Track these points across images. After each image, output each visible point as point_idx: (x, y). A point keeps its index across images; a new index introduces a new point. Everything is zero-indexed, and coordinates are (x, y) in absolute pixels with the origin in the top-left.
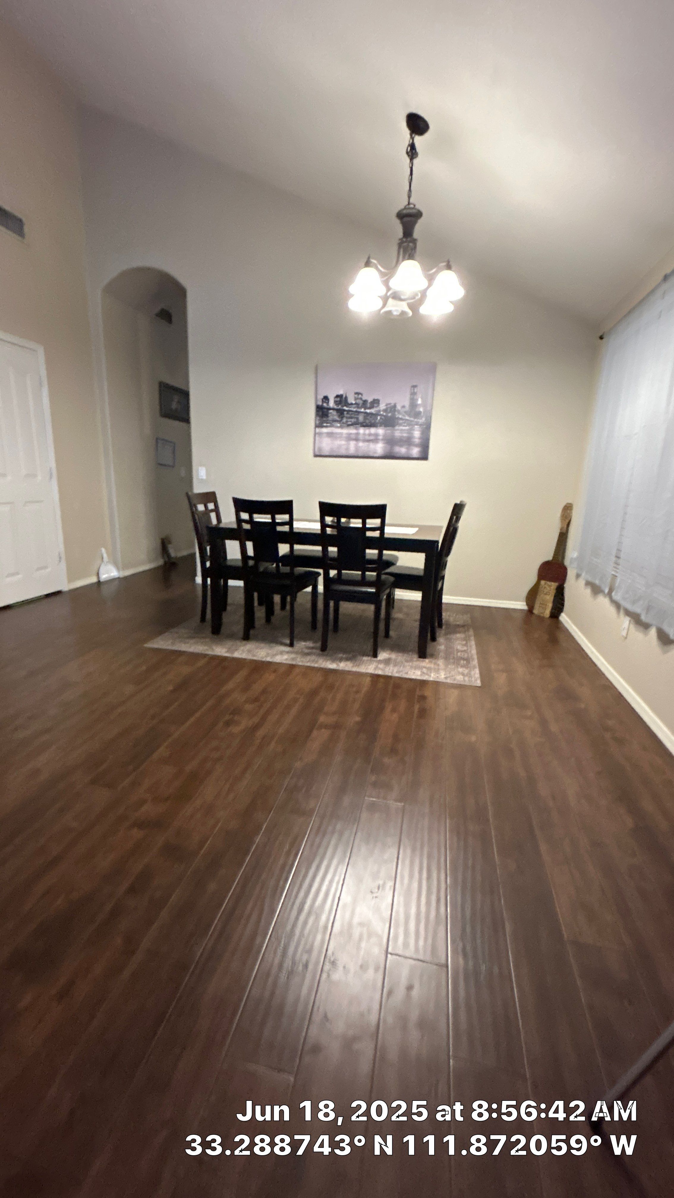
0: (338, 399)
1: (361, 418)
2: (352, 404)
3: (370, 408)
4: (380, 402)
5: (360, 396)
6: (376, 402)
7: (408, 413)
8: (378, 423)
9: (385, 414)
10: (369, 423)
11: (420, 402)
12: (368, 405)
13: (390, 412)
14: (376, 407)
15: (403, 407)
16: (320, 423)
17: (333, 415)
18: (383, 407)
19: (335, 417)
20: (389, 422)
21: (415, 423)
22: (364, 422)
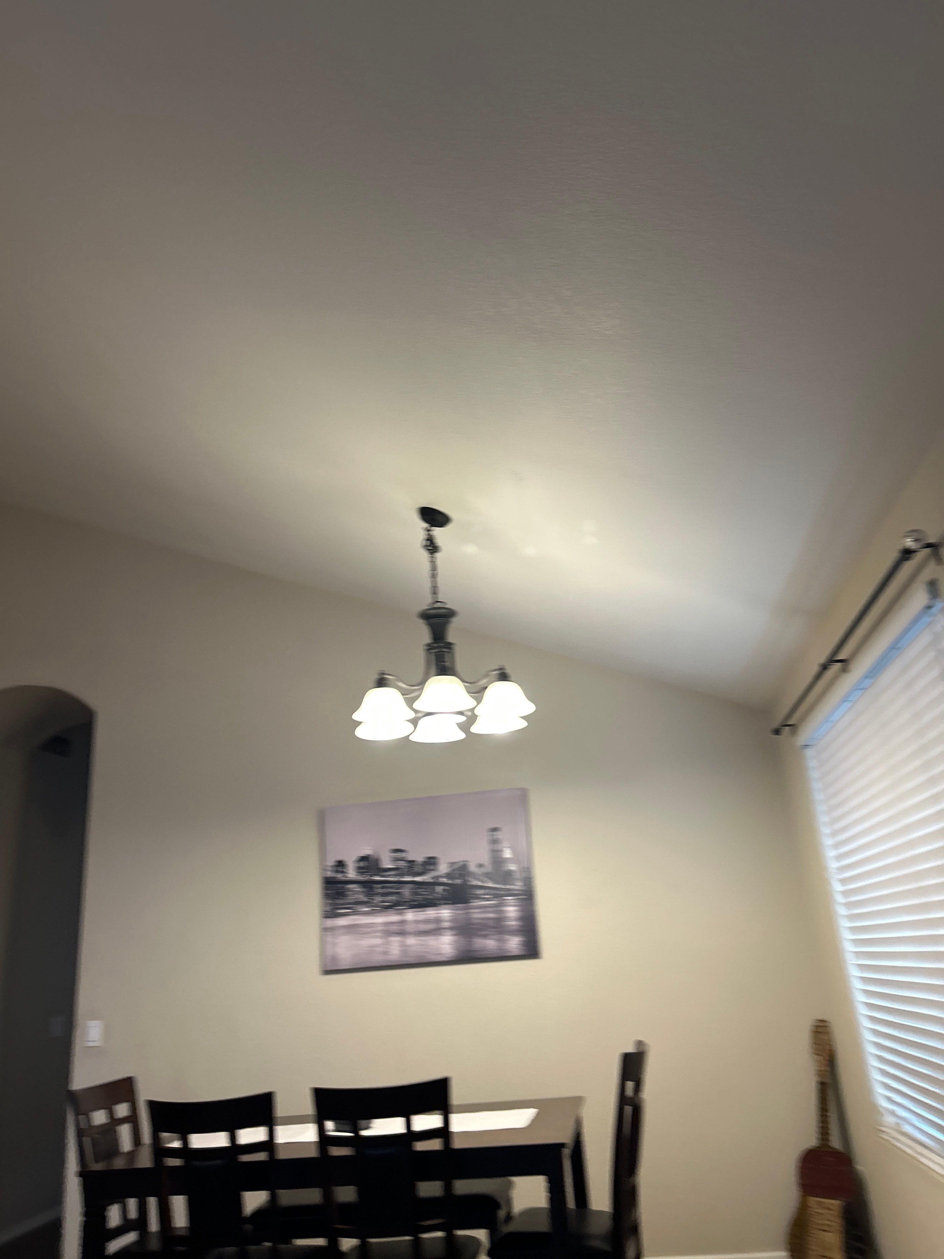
0: (363, 864)
1: (406, 892)
2: (388, 870)
3: (421, 874)
4: (439, 862)
5: (402, 855)
6: (431, 862)
7: (489, 876)
8: (439, 900)
9: (449, 881)
10: (422, 900)
11: (507, 854)
12: (418, 869)
13: (457, 878)
14: (432, 871)
15: (481, 866)
16: (330, 909)
17: (356, 892)
18: (443, 869)
19: (358, 896)
20: (458, 895)
21: (505, 892)
22: (413, 900)
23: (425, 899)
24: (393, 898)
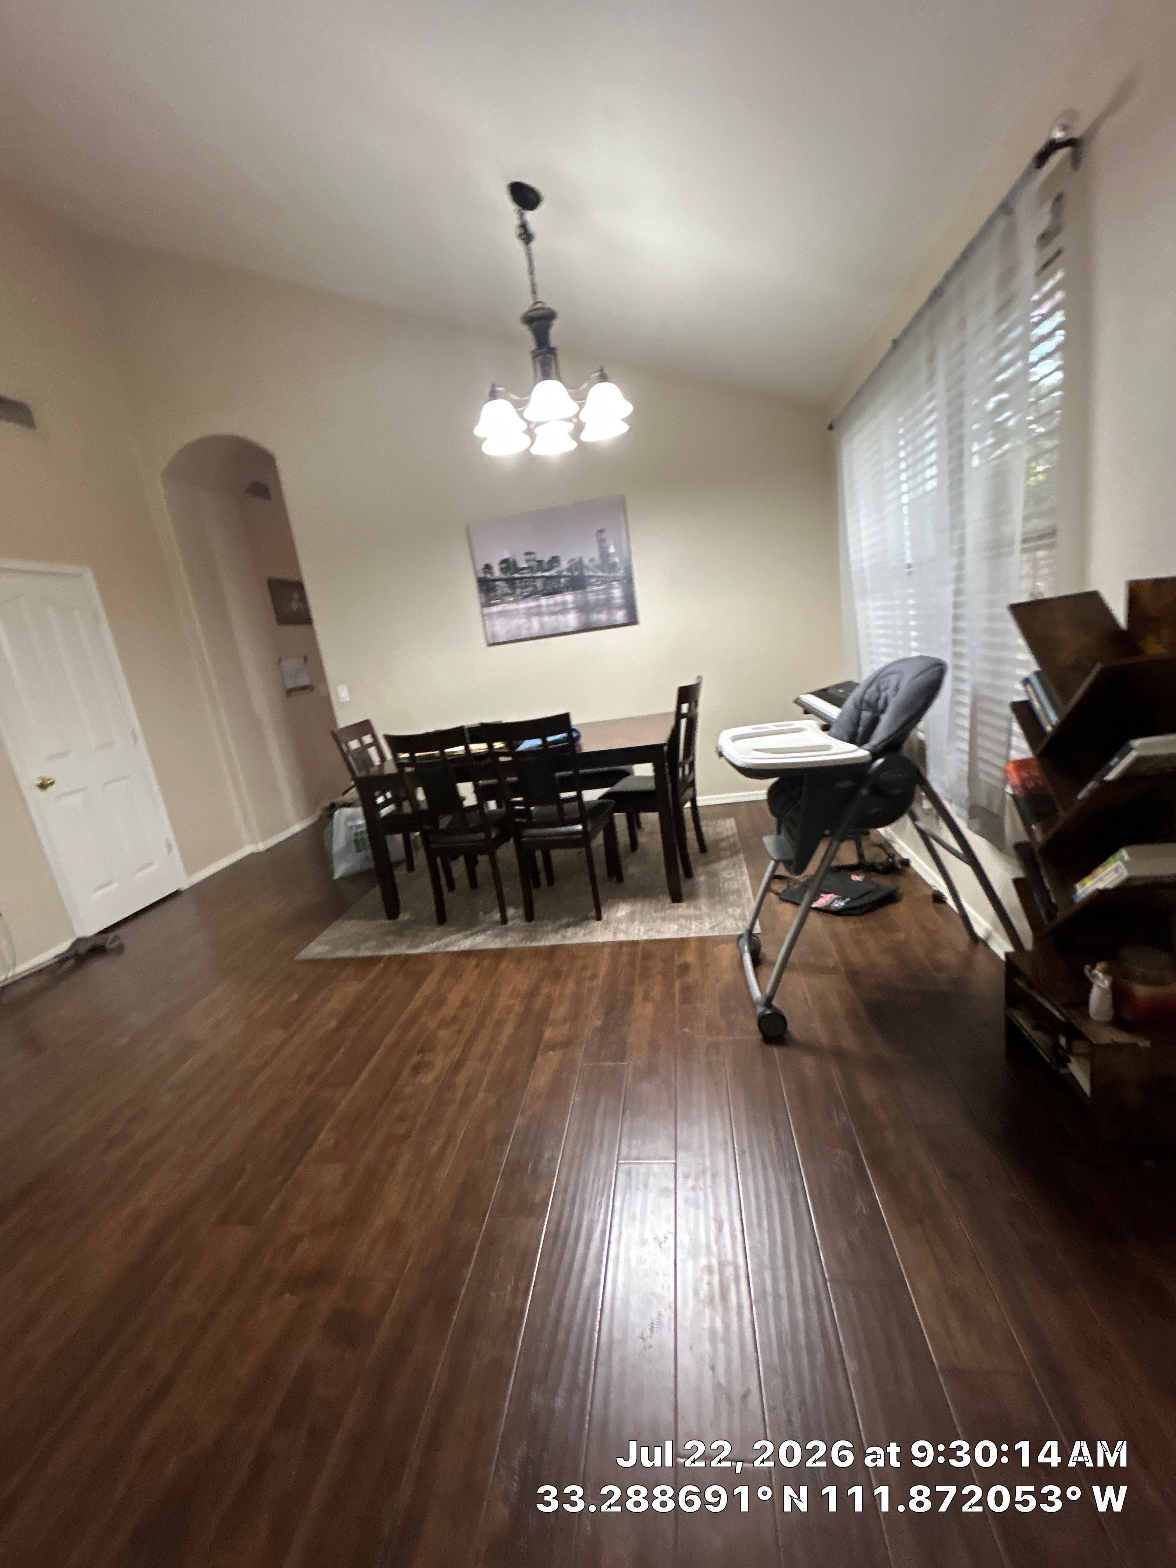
0: (504, 565)
1: (539, 584)
2: (524, 569)
3: (548, 570)
4: (561, 560)
5: (532, 556)
6: (554, 561)
7: (601, 568)
8: (563, 588)
9: (569, 574)
10: (551, 589)
11: (612, 550)
12: (546, 567)
13: (576, 571)
14: (557, 567)
15: (592, 560)
16: (486, 601)
17: (502, 587)
18: (565, 565)
19: (505, 590)
20: (577, 583)
21: (611, 579)
22: (545, 589)
23: (553, 588)
24: (530, 589)
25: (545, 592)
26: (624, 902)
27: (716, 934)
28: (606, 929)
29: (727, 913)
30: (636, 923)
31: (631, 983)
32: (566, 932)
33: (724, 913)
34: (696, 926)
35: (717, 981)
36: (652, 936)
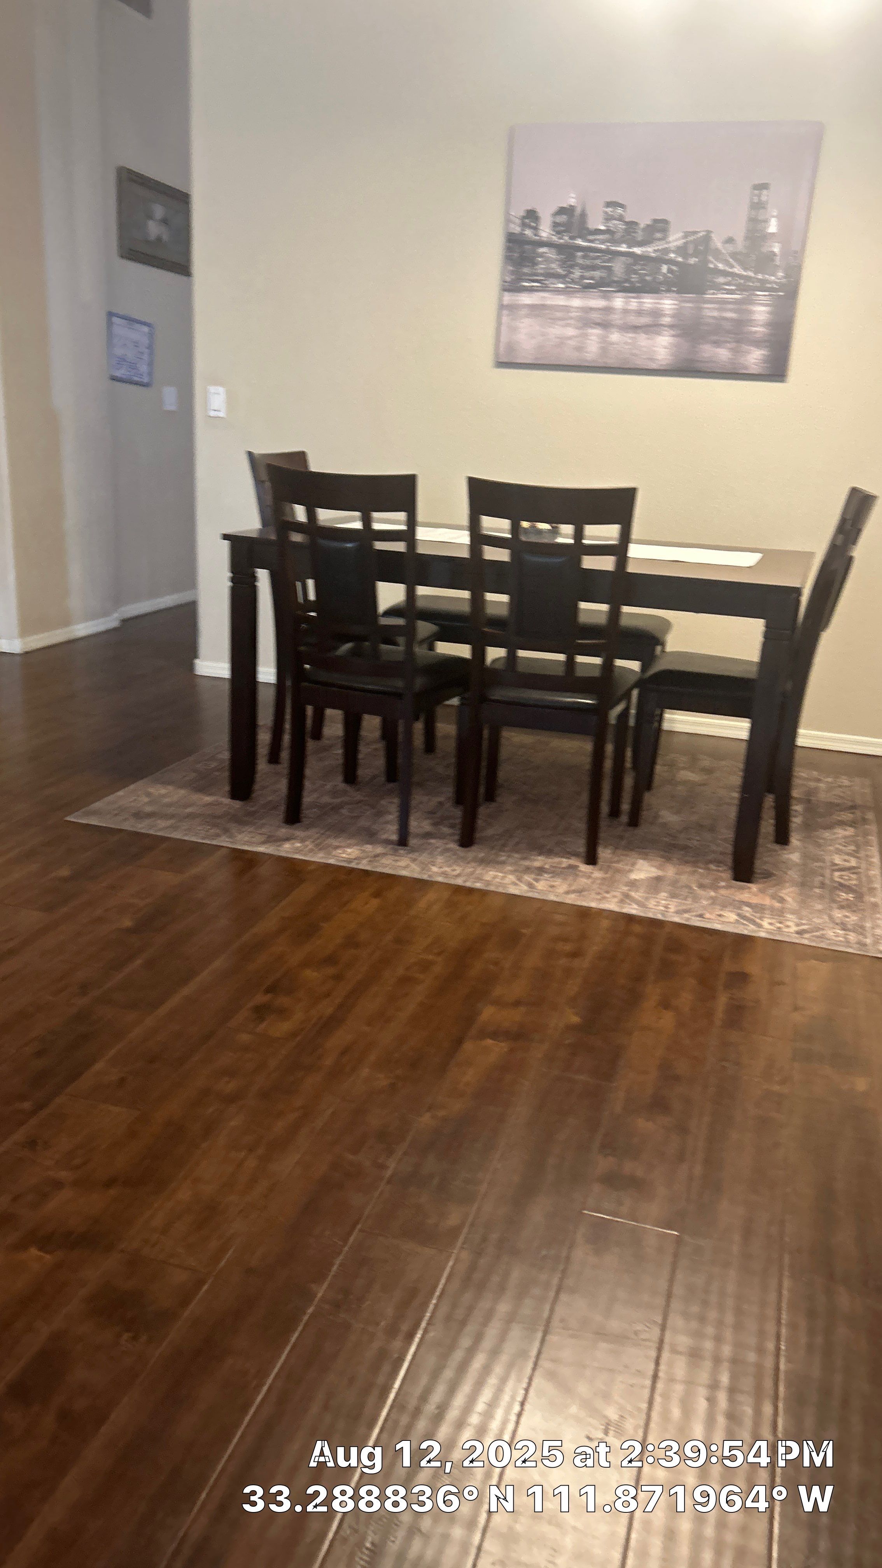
0: (563, 218)
1: (619, 267)
2: (598, 232)
3: (640, 244)
4: (672, 227)
5: (620, 211)
6: (660, 227)
7: (741, 258)
8: (660, 283)
9: (680, 259)
10: (638, 282)
11: (773, 227)
12: (640, 236)
13: (694, 255)
14: (660, 239)
15: (730, 240)
16: (512, 279)
17: (548, 261)
18: (676, 240)
19: (553, 266)
20: (690, 280)
21: (758, 284)
22: (626, 281)
23: (642, 281)
25: (627, 285)
26: (644, 859)
27: (806, 942)
28: (607, 892)
29: (831, 918)
30: (663, 895)
31: (639, 977)
32: (537, 880)
33: (826, 918)
34: (771, 924)
35: (796, 1009)
36: (688, 919)
